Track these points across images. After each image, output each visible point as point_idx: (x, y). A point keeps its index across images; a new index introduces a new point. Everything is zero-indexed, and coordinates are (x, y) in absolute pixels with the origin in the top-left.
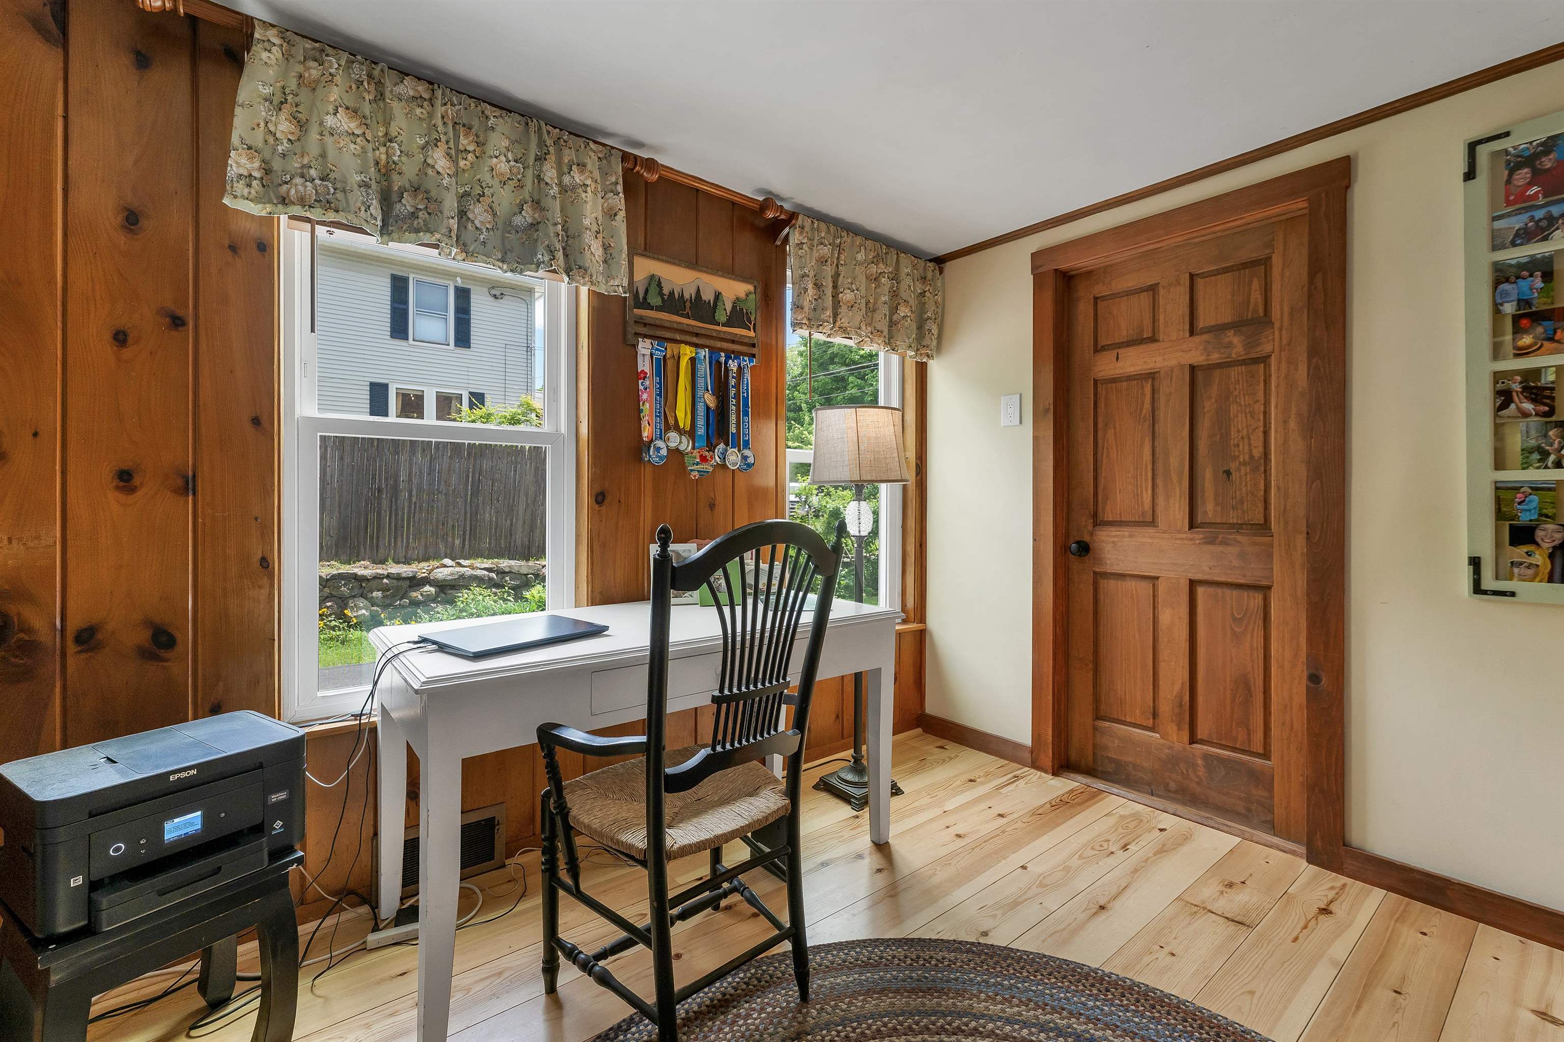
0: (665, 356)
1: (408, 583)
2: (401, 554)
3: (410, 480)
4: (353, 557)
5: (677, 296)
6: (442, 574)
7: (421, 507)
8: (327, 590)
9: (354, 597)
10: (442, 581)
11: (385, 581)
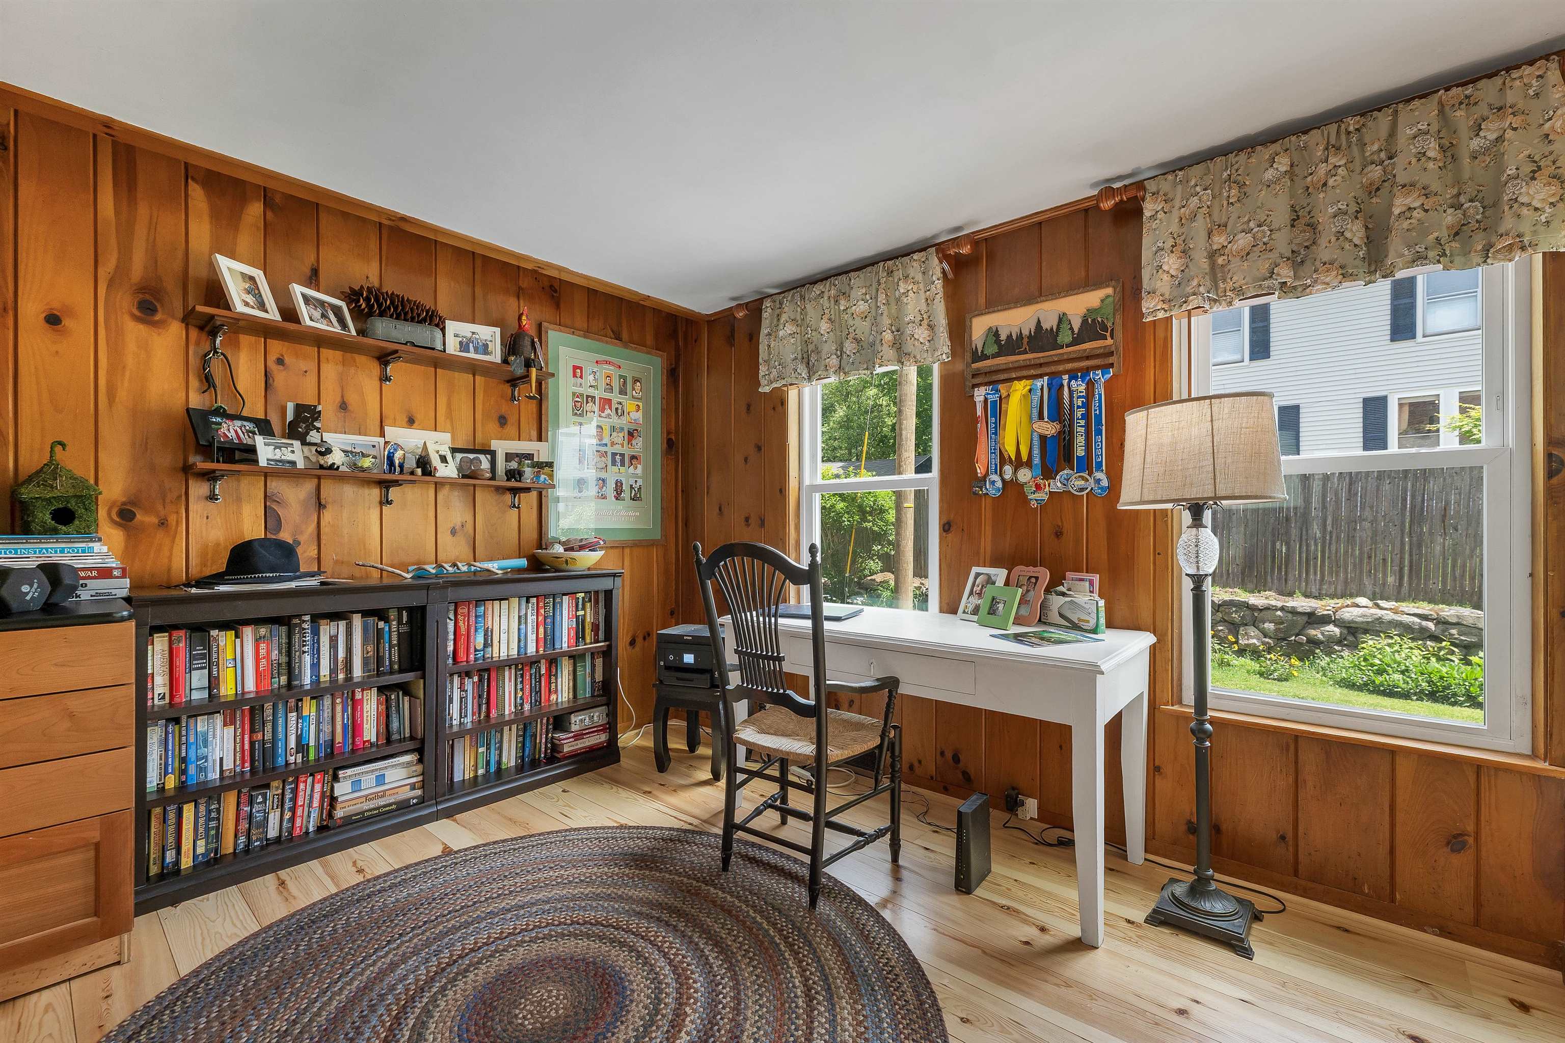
0: (1000, 397)
1: (1305, 618)
2: (1314, 590)
3: (1324, 507)
4: (1259, 586)
5: (1014, 337)
6: (1350, 614)
7: (1338, 538)
8: (1220, 615)
9: (1246, 625)
10: (1349, 622)
11: (1279, 613)
